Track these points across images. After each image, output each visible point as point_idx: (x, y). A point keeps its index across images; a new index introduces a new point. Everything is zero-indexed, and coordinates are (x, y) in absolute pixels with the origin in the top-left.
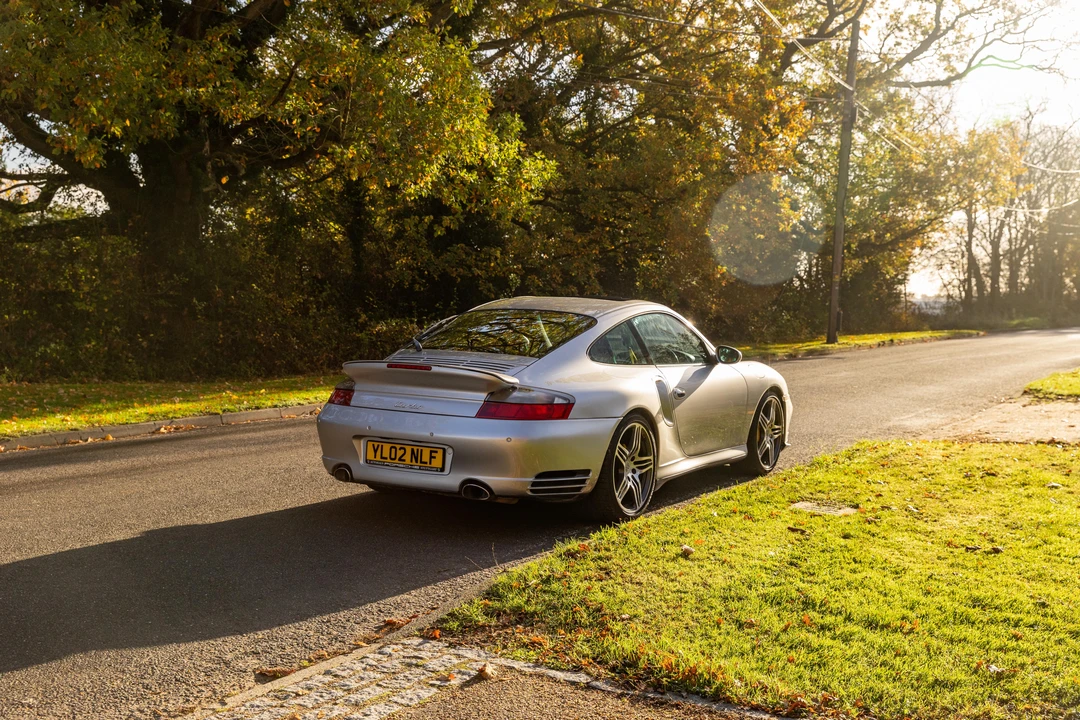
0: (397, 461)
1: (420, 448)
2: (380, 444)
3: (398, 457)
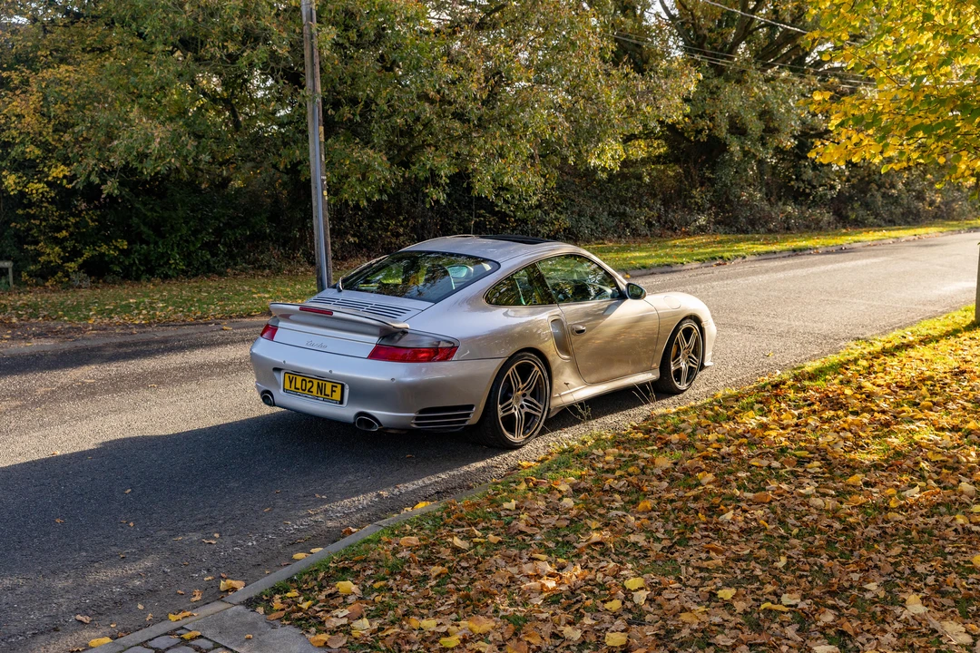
0: (306, 392)
1: (324, 383)
2: (294, 377)
3: (307, 389)
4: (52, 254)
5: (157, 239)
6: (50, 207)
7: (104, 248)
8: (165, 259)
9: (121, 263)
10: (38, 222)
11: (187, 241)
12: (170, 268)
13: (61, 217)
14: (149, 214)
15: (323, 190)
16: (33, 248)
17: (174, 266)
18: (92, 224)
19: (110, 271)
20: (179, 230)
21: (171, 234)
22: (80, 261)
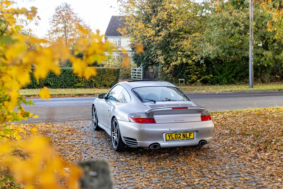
0: (178, 138)
1: (186, 133)
2: (171, 134)
3: (178, 137)
4: (194, 77)
5: (220, 75)
6: (194, 66)
7: (206, 77)
8: (222, 80)
9: (211, 80)
10: (191, 70)
11: (228, 75)
12: (223, 82)
13: (197, 69)
14: (219, 68)
15: (252, 62)
16: (190, 76)
17: (224, 82)
18: (204, 70)
19: (208, 82)
20: (226, 72)
21: (224, 73)
22: (201, 79)
